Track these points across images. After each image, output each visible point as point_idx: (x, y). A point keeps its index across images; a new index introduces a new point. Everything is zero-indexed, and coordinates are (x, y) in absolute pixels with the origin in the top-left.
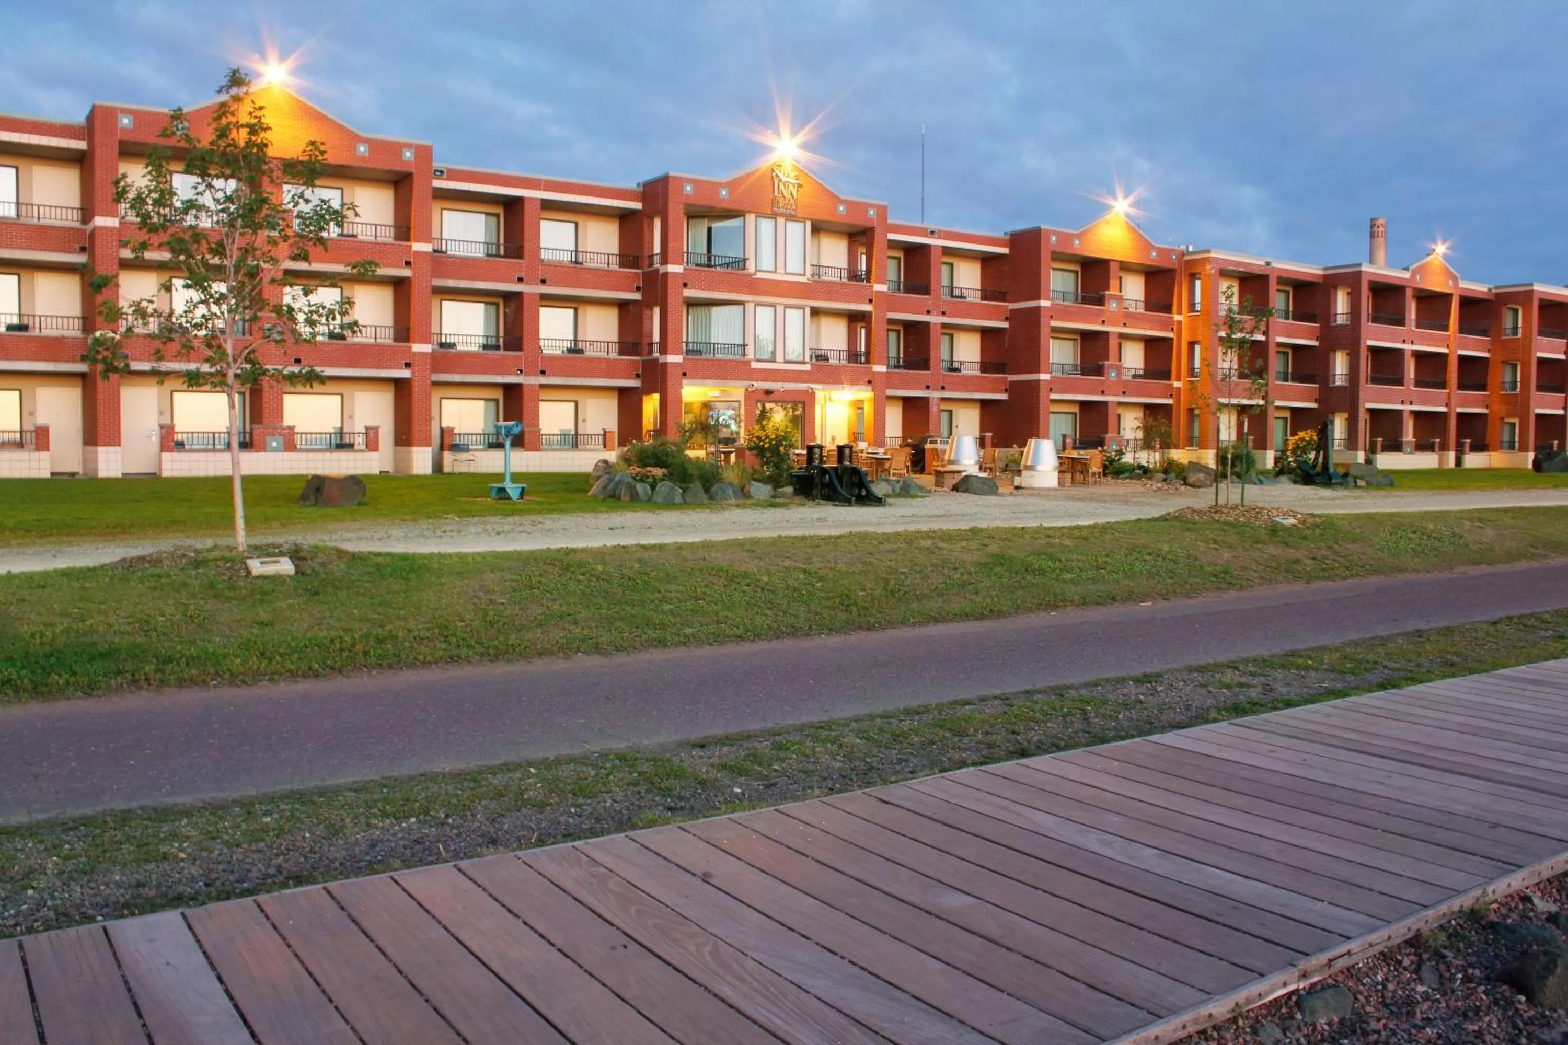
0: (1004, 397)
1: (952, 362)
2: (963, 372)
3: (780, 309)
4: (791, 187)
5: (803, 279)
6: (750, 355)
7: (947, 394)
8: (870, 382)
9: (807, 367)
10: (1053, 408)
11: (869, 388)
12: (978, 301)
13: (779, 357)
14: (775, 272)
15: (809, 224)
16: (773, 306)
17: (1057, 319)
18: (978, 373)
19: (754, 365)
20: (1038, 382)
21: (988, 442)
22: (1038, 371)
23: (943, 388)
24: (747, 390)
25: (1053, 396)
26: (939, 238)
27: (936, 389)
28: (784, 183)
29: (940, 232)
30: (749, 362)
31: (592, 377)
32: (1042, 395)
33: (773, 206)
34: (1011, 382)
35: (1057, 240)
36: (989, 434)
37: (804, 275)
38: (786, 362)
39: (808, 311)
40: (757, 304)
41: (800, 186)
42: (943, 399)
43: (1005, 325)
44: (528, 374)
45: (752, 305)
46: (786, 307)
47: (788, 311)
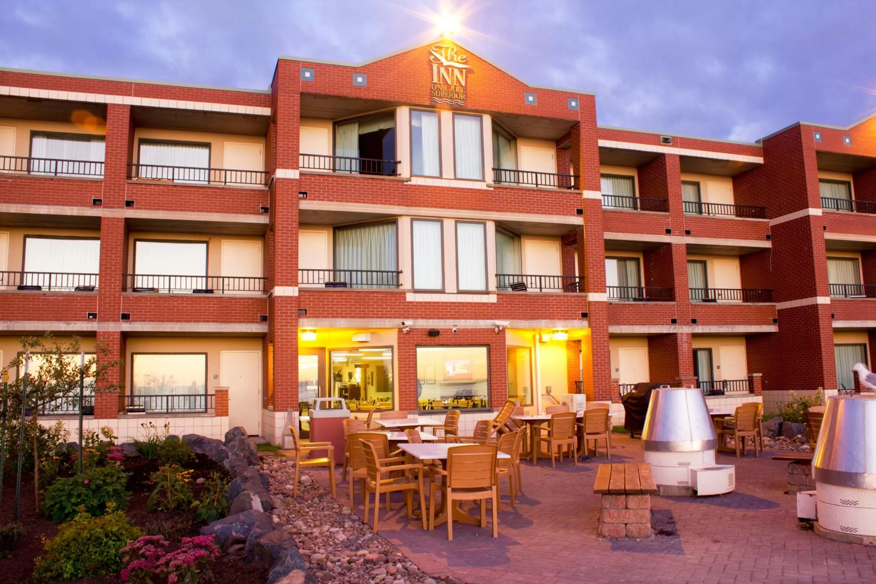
0: (773, 329)
1: (706, 290)
2: (719, 301)
3: (449, 224)
4: (456, 72)
5: (482, 186)
6: (406, 285)
7: (699, 329)
8: (584, 315)
9: (493, 299)
10: (838, 340)
11: (585, 323)
12: (734, 217)
13: (451, 287)
14: (441, 177)
15: (487, 120)
16: (440, 220)
17: (832, 231)
18: (740, 302)
19: (410, 297)
20: (815, 307)
21: (757, 385)
22: (814, 294)
23: (694, 321)
24: (400, 331)
25: (837, 324)
26: (675, 145)
27: (686, 324)
28: (447, 68)
29: (675, 138)
30: (403, 294)
31: (197, 321)
32: (822, 323)
33: (432, 95)
34: (779, 311)
35: (821, 136)
36: (757, 375)
37: (483, 180)
38: (460, 292)
39: (491, 227)
40: (414, 219)
41: (469, 71)
42: (695, 336)
43: (767, 244)
44: (104, 320)
45: (407, 220)
46: (458, 221)
47: (460, 227)
